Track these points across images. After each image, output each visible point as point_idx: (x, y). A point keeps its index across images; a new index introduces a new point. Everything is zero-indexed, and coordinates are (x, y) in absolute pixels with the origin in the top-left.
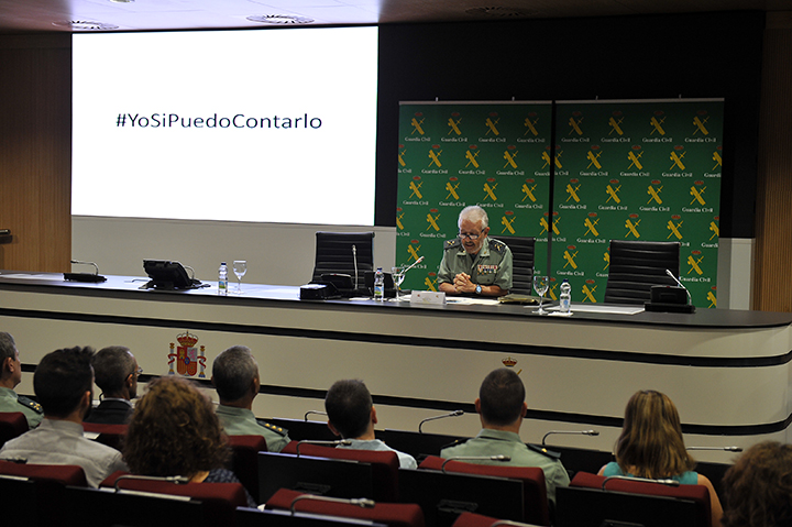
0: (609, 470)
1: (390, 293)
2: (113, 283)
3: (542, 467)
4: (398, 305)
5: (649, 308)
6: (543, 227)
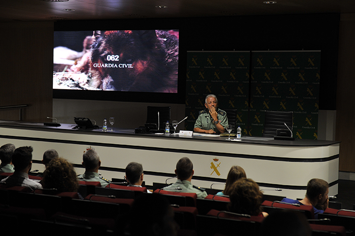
0: (219, 194)
1: (171, 132)
2: (63, 126)
3: (197, 193)
4: (175, 136)
5: (275, 139)
6: (246, 105)
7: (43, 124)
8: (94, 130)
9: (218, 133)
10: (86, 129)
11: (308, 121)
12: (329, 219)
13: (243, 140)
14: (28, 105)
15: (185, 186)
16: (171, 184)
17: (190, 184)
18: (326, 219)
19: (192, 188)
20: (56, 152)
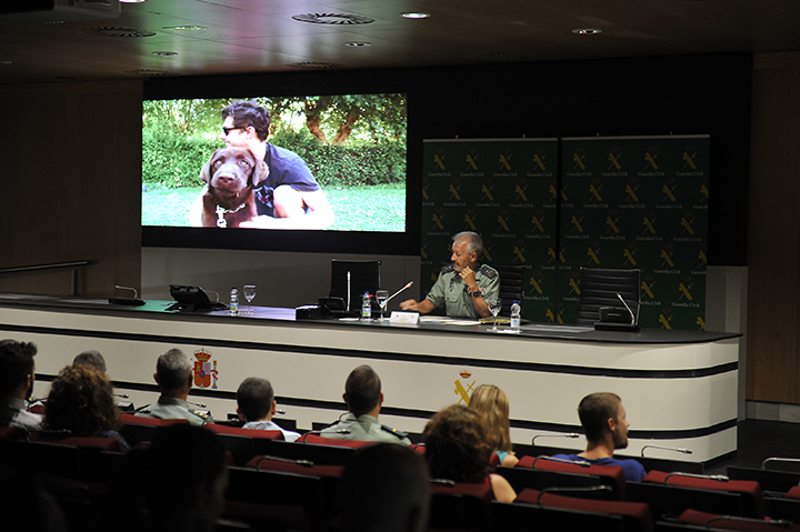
1: (375, 315)
2: (150, 306)
4: (381, 324)
5: (597, 328)
6: (551, 256)
7: (107, 302)
8: (213, 313)
9: (478, 317)
10: (195, 310)
11: (685, 291)
12: (609, 488)
13: (524, 331)
14: (89, 263)
15: (362, 426)
16: (336, 423)
17: (376, 422)
18: (603, 487)
19: (379, 431)
20: (99, 355)
